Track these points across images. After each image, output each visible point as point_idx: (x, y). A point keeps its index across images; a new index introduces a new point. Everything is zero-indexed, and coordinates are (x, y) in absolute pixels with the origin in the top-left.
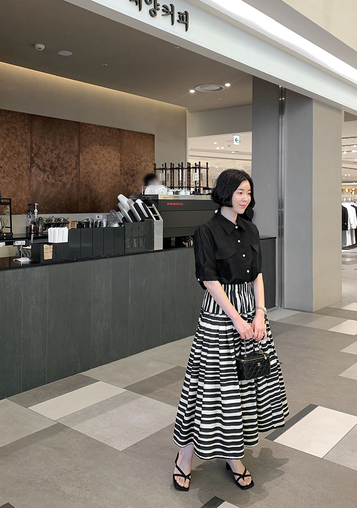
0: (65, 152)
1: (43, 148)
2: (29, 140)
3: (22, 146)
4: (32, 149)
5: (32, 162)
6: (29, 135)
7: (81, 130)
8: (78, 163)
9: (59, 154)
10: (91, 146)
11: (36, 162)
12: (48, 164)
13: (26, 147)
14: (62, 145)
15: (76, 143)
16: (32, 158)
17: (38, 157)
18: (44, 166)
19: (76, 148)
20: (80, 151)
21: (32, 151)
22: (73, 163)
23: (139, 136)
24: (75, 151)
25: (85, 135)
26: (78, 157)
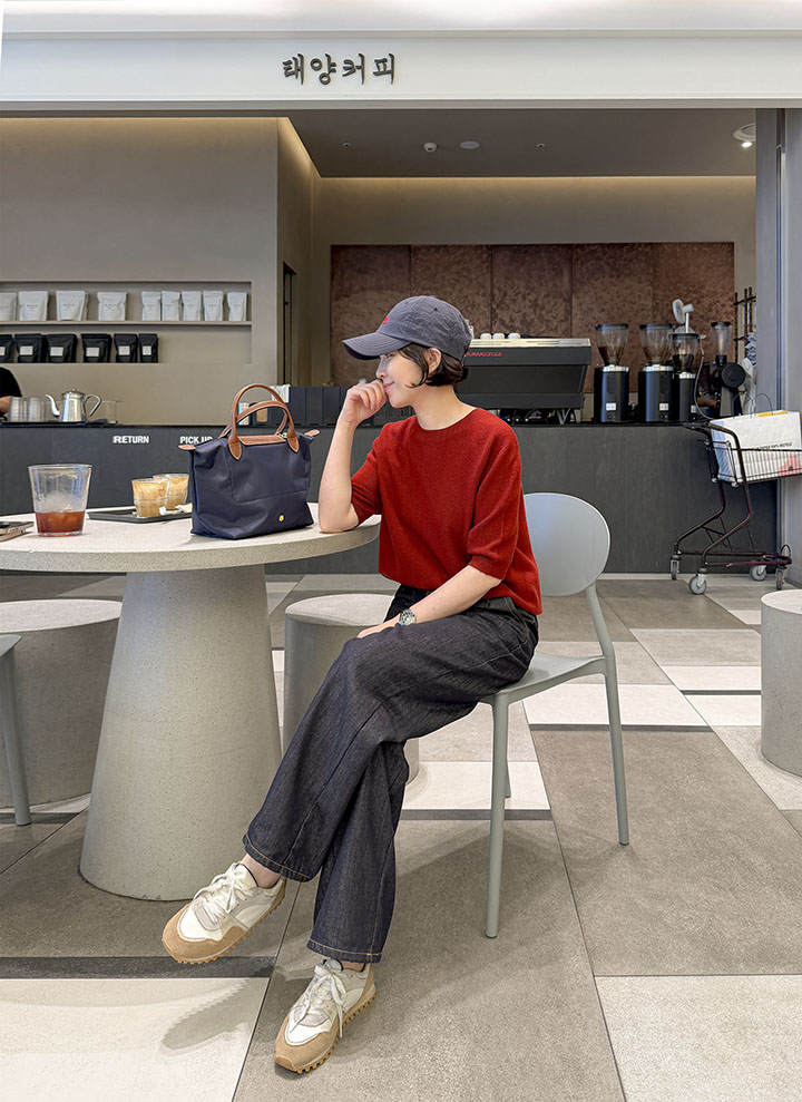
0: (547, 296)
1: (510, 292)
2: (488, 284)
3: (478, 294)
4: (493, 296)
5: (493, 316)
6: (488, 276)
7: (575, 256)
8: (569, 312)
9: (536, 300)
10: (592, 281)
11: (500, 316)
12: (518, 316)
13: (484, 295)
14: (541, 285)
15: (566, 279)
16: (492, 311)
17: (503, 309)
18: (512, 320)
19: (567, 286)
20: (572, 291)
21: (493, 300)
22: (561, 312)
23: (695, 249)
24: (564, 294)
25: (582, 263)
26: (569, 301)
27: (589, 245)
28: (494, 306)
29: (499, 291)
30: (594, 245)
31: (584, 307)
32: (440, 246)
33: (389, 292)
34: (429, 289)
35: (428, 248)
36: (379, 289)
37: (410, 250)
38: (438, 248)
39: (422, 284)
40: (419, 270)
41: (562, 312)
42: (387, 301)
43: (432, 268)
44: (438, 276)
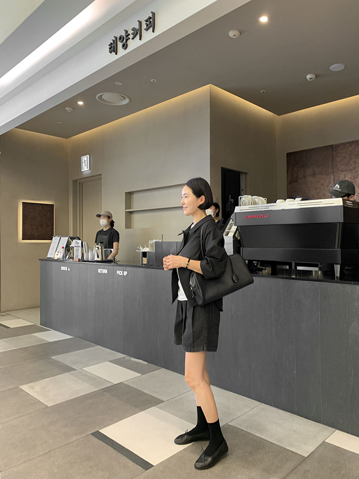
32: (353, 142)
33: (320, 175)
34: (346, 170)
35: (344, 144)
36: (314, 175)
37: (331, 147)
38: (351, 143)
39: (340, 169)
40: (339, 160)
42: (319, 182)
43: (347, 157)
44: (351, 161)
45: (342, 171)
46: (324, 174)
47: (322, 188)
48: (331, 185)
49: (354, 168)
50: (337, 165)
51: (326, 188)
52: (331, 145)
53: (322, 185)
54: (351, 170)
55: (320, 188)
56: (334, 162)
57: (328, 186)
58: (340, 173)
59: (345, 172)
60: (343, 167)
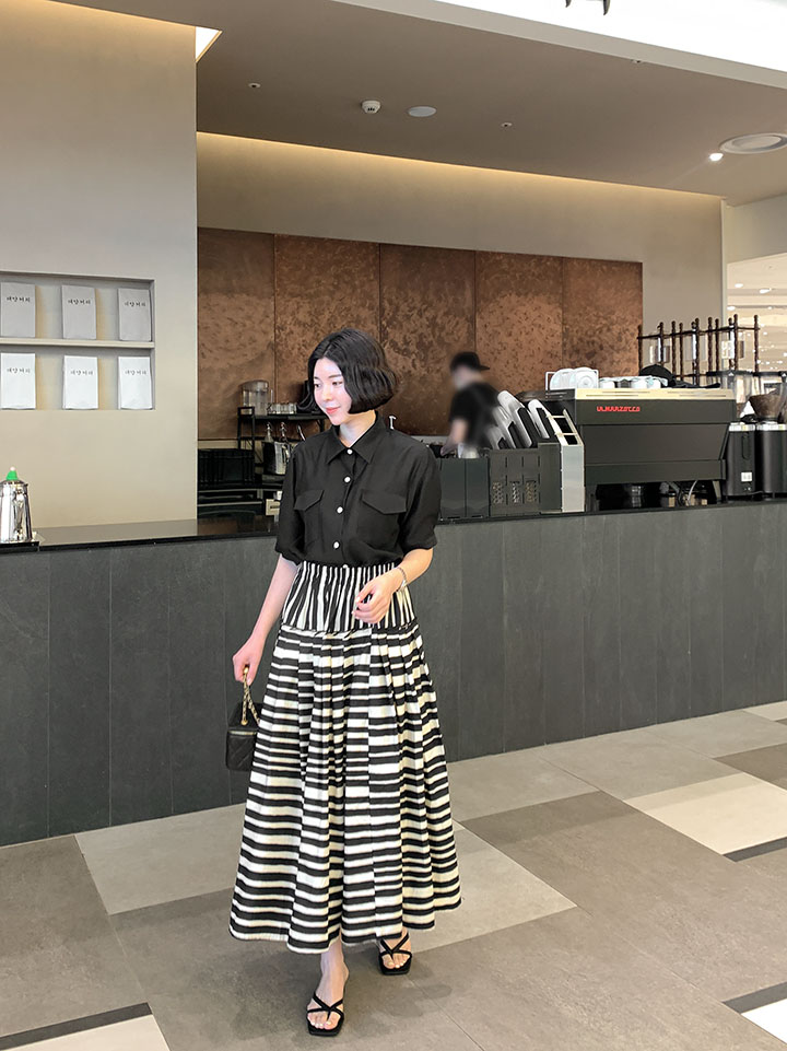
2: (376, 294)
3: (363, 306)
4: (382, 309)
5: (383, 335)
6: (376, 283)
7: (478, 266)
8: (472, 335)
9: (435, 318)
10: (498, 299)
11: (391, 336)
12: (413, 338)
13: (371, 308)
14: (440, 299)
15: (468, 294)
16: (382, 329)
17: (394, 327)
19: (468, 303)
20: (476, 309)
21: (382, 315)
22: (463, 334)
23: (605, 267)
24: (466, 311)
25: (487, 277)
26: (472, 321)
27: (494, 253)
28: (384, 323)
29: (390, 304)
30: (499, 254)
31: (489, 330)
33: (244, 295)
34: (300, 295)
35: (300, 239)
36: (229, 291)
37: (272, 241)
38: (311, 241)
39: (289, 289)
40: (284, 268)
41: (465, 335)
42: (243, 310)
43: (304, 268)
44: (311, 280)
45: (292, 295)
46: (254, 295)
47: (248, 323)
48: (268, 320)
49: (317, 294)
50: (280, 280)
51: (257, 327)
52: (270, 234)
53: (249, 318)
54: (310, 296)
55: (244, 325)
56: (277, 273)
57: (261, 322)
58: (287, 297)
59: (298, 299)
60: (292, 286)
